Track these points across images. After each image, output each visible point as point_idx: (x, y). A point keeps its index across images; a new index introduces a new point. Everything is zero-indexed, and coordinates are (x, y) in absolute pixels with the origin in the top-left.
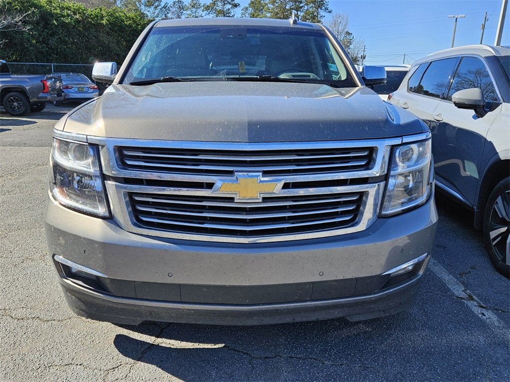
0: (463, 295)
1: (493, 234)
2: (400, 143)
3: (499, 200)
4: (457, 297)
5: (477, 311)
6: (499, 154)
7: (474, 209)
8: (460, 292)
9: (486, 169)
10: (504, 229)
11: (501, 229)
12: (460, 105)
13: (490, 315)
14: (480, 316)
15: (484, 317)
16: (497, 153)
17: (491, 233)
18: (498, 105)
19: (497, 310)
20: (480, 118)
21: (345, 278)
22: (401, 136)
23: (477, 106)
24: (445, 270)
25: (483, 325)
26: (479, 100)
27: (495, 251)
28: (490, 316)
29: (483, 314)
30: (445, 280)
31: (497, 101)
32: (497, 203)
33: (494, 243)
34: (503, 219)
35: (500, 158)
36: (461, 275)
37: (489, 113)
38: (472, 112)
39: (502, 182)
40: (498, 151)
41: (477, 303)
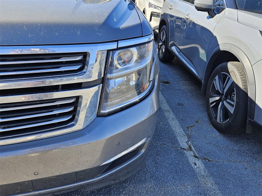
0: (185, 146)
1: (211, 100)
2: (116, 48)
3: (217, 78)
4: (181, 148)
5: (192, 160)
6: (220, 46)
7: (202, 81)
8: (184, 143)
9: (211, 56)
10: (218, 98)
11: (216, 98)
12: (199, 9)
13: (200, 164)
14: (193, 165)
15: (195, 167)
16: (219, 45)
17: (210, 99)
18: (223, 9)
19: (205, 159)
20: (211, 19)
21: (62, 174)
22: (117, 41)
23: (210, 10)
24: (178, 124)
25: (193, 175)
26: (211, 5)
27: (212, 111)
28: (199, 166)
29: (195, 164)
30: (176, 133)
31: (223, 6)
32: (215, 80)
33: (212, 106)
34: (218, 91)
35: (220, 49)
36: (188, 128)
37: (217, 15)
38: (206, 14)
39: (219, 66)
40: (219, 43)
41: (193, 153)
